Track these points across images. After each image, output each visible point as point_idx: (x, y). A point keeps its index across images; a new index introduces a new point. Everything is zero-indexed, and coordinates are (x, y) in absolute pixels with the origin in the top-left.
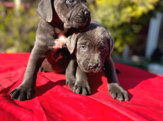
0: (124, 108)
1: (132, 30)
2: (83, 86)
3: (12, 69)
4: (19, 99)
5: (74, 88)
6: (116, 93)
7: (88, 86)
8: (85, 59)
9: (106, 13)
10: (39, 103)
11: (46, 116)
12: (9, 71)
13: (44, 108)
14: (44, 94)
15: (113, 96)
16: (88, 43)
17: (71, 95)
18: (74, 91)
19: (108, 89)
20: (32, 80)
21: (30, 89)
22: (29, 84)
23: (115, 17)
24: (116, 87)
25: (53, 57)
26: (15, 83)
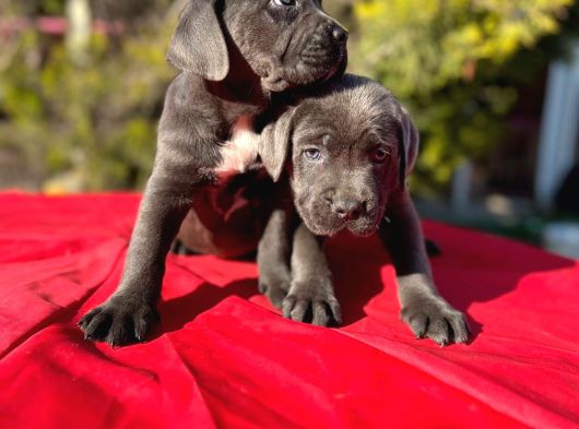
0: (451, 364)
1: (483, 105)
2: (317, 298)
3: (77, 246)
4: (110, 339)
5: (286, 304)
6: (424, 319)
7: (334, 299)
8: (320, 190)
9: (390, 49)
10: (174, 352)
11: (200, 389)
12: (68, 253)
13: (191, 368)
14: (190, 323)
15: (415, 327)
16: (328, 137)
17: (277, 326)
18: (285, 313)
19: (398, 307)
20: (148, 279)
21: (144, 309)
22: (140, 294)
23: (422, 61)
24: (427, 299)
25: (214, 204)
26: (91, 292)
